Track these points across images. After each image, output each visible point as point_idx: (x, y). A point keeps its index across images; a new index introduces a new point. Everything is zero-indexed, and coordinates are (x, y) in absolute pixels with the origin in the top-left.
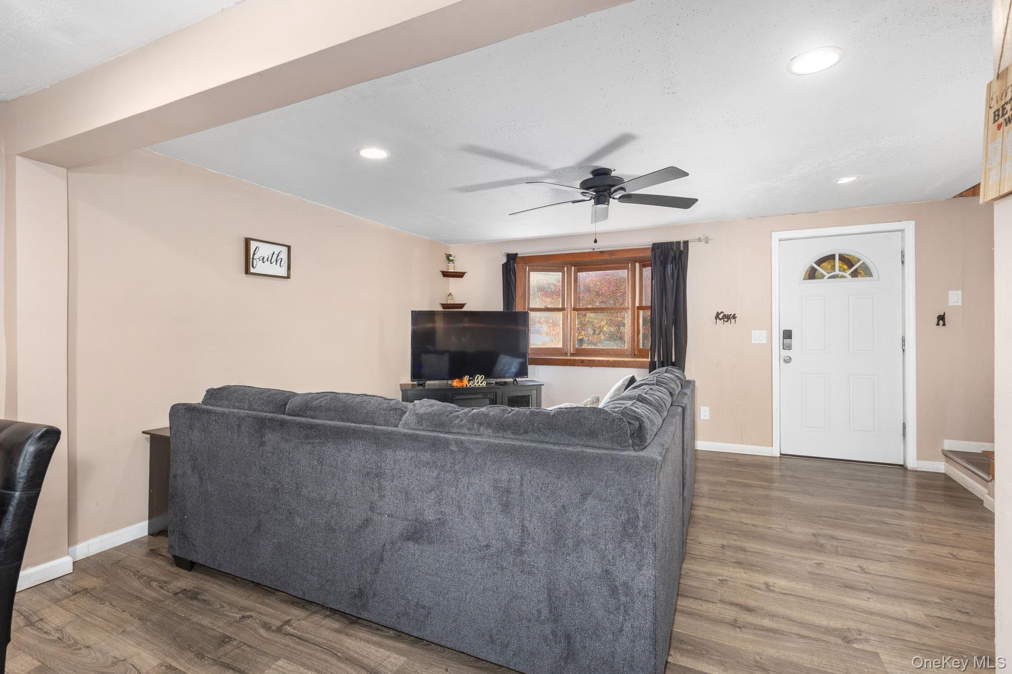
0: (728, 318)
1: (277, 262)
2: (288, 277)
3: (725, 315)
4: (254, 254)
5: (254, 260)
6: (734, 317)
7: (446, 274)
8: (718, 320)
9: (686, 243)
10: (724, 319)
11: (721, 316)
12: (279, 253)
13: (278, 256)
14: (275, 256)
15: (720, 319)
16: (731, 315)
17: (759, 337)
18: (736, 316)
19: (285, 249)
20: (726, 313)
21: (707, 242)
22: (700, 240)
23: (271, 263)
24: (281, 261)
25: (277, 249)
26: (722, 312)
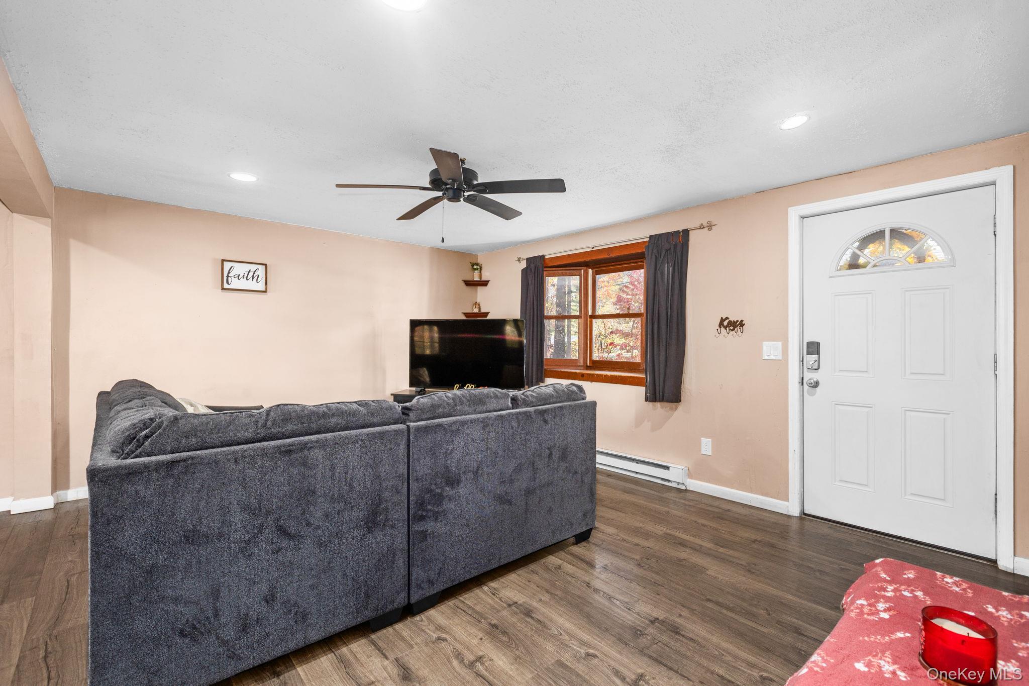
0: (734, 325)
1: (253, 278)
2: (265, 292)
3: (730, 322)
4: (229, 273)
5: (229, 278)
6: (742, 324)
7: (469, 283)
8: (722, 328)
9: (686, 232)
10: (729, 327)
11: (725, 323)
12: (255, 271)
13: (254, 273)
14: (251, 274)
15: (725, 328)
16: (737, 321)
17: (771, 350)
18: (743, 323)
19: (262, 268)
20: (732, 319)
21: (710, 229)
22: (701, 227)
23: (247, 280)
24: (258, 277)
25: (253, 268)
26: (727, 318)
